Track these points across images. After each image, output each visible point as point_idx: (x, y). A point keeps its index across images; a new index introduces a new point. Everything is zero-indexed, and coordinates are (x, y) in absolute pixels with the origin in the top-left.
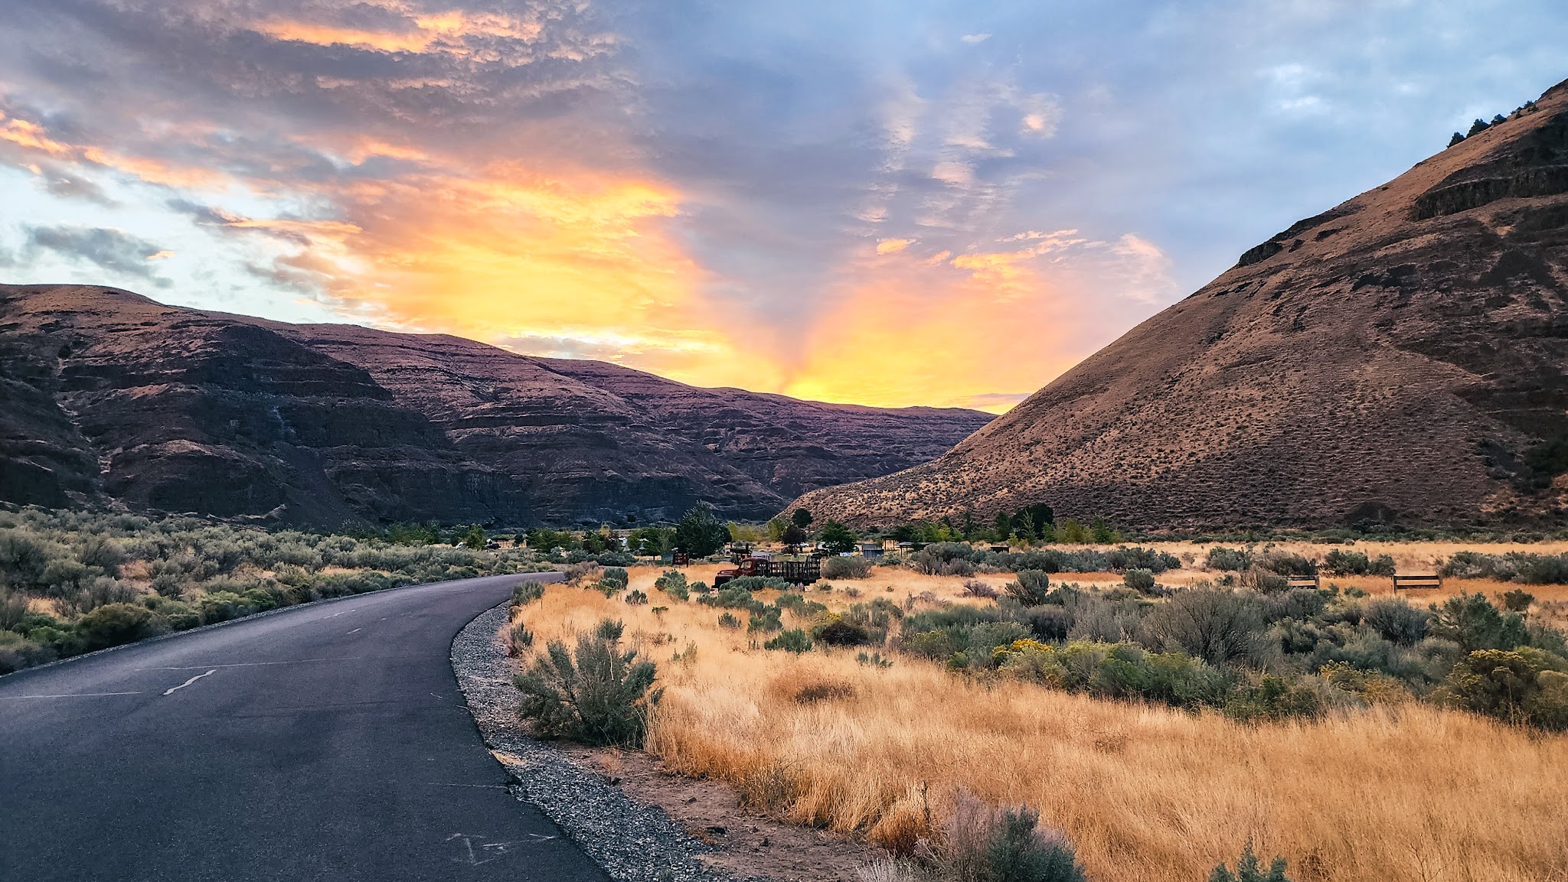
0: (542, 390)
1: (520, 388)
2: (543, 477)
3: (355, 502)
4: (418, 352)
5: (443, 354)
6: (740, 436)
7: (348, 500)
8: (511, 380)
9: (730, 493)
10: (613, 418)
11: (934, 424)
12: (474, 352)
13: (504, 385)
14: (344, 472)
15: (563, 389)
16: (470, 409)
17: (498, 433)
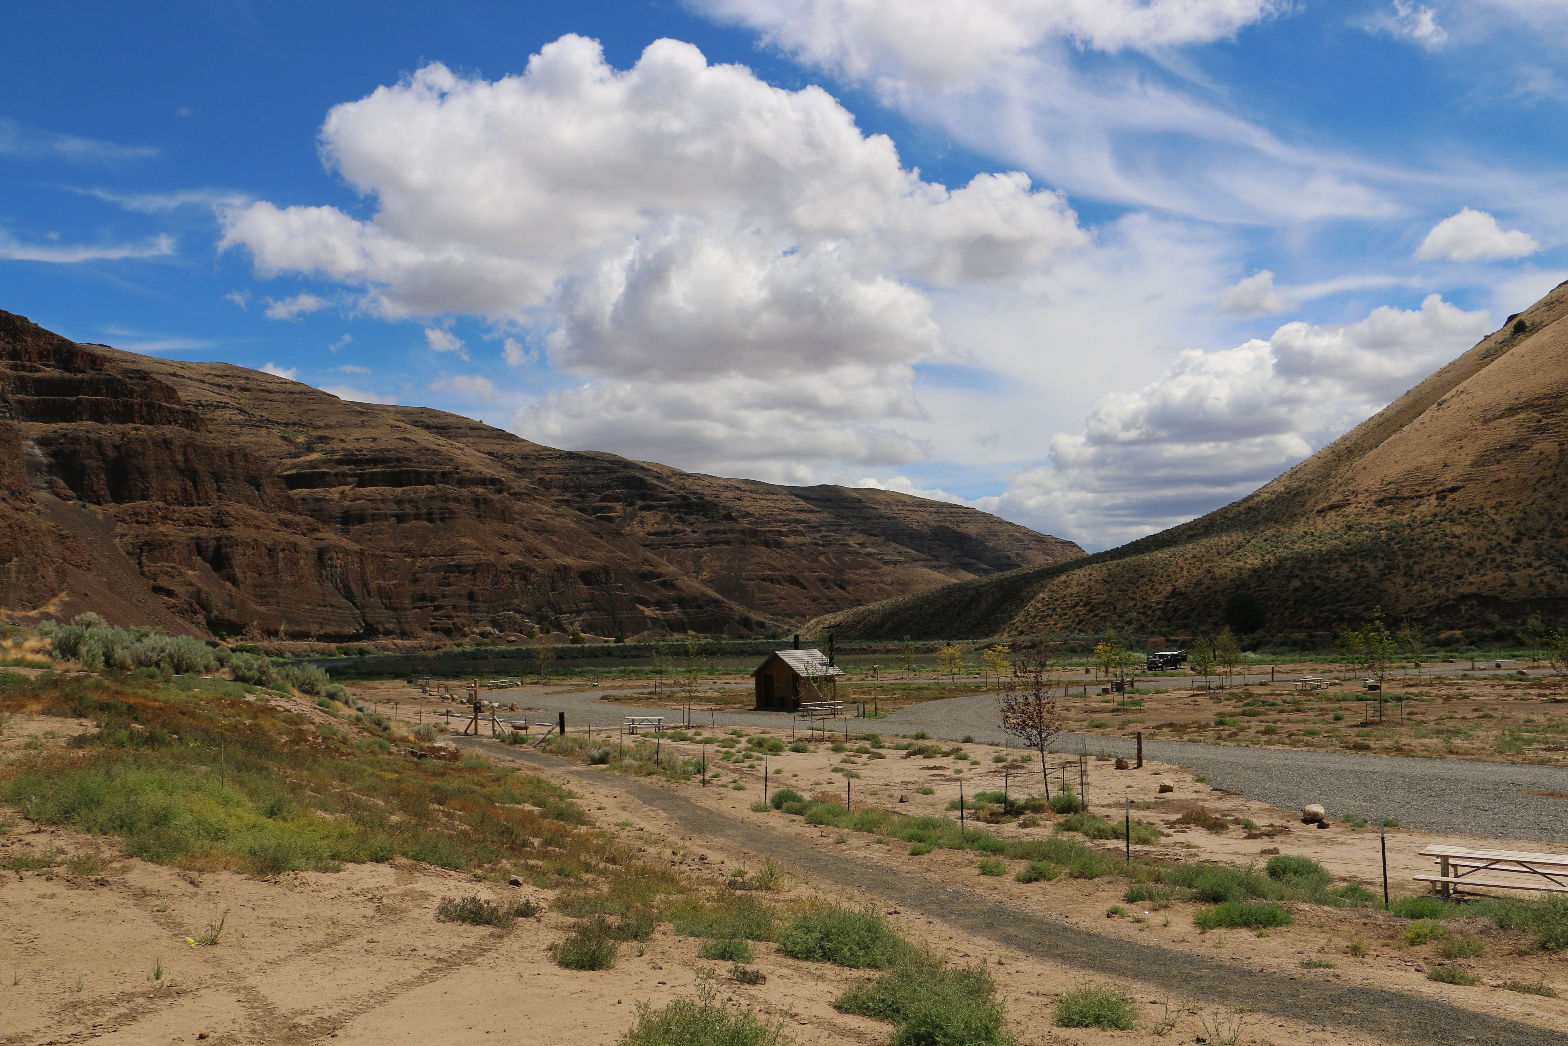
0: (375, 440)
1: (343, 437)
2: (414, 563)
3: (170, 593)
4: (197, 384)
5: (229, 388)
6: (645, 513)
7: (158, 590)
8: (328, 427)
9: (668, 593)
10: (483, 481)
11: (852, 509)
12: (271, 387)
13: (322, 433)
14: (146, 543)
15: (405, 439)
16: (289, 461)
17: (336, 496)
